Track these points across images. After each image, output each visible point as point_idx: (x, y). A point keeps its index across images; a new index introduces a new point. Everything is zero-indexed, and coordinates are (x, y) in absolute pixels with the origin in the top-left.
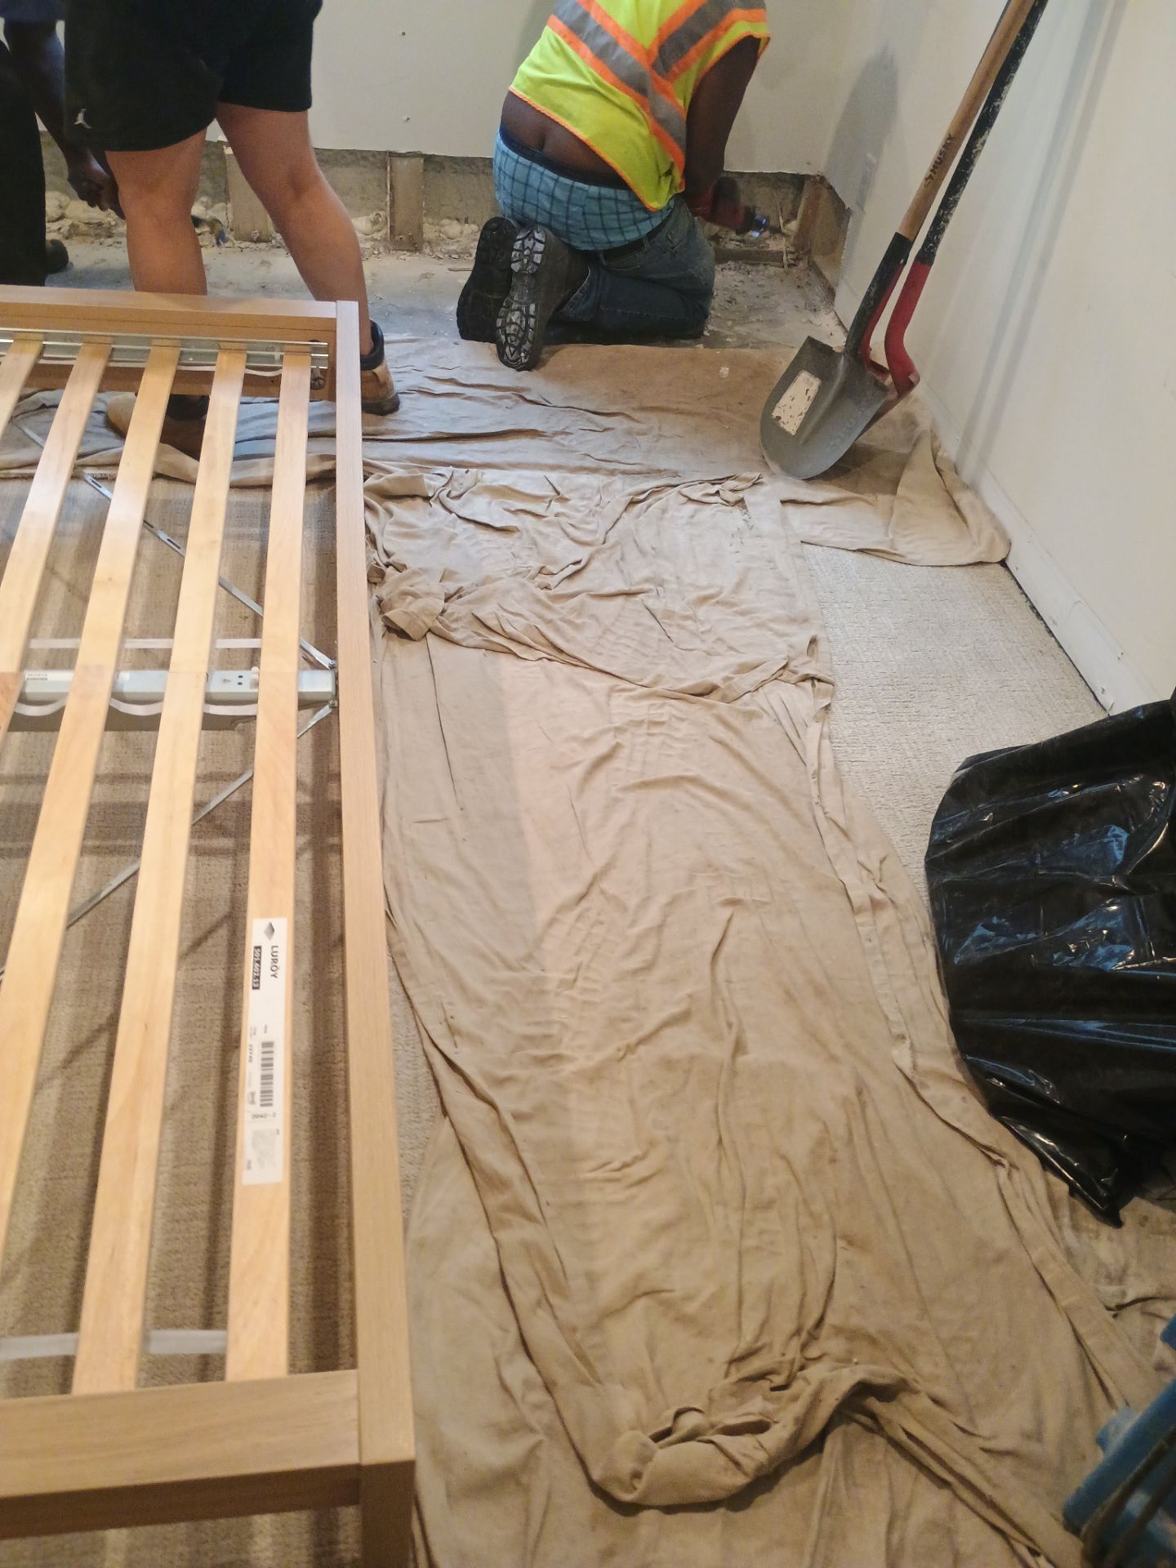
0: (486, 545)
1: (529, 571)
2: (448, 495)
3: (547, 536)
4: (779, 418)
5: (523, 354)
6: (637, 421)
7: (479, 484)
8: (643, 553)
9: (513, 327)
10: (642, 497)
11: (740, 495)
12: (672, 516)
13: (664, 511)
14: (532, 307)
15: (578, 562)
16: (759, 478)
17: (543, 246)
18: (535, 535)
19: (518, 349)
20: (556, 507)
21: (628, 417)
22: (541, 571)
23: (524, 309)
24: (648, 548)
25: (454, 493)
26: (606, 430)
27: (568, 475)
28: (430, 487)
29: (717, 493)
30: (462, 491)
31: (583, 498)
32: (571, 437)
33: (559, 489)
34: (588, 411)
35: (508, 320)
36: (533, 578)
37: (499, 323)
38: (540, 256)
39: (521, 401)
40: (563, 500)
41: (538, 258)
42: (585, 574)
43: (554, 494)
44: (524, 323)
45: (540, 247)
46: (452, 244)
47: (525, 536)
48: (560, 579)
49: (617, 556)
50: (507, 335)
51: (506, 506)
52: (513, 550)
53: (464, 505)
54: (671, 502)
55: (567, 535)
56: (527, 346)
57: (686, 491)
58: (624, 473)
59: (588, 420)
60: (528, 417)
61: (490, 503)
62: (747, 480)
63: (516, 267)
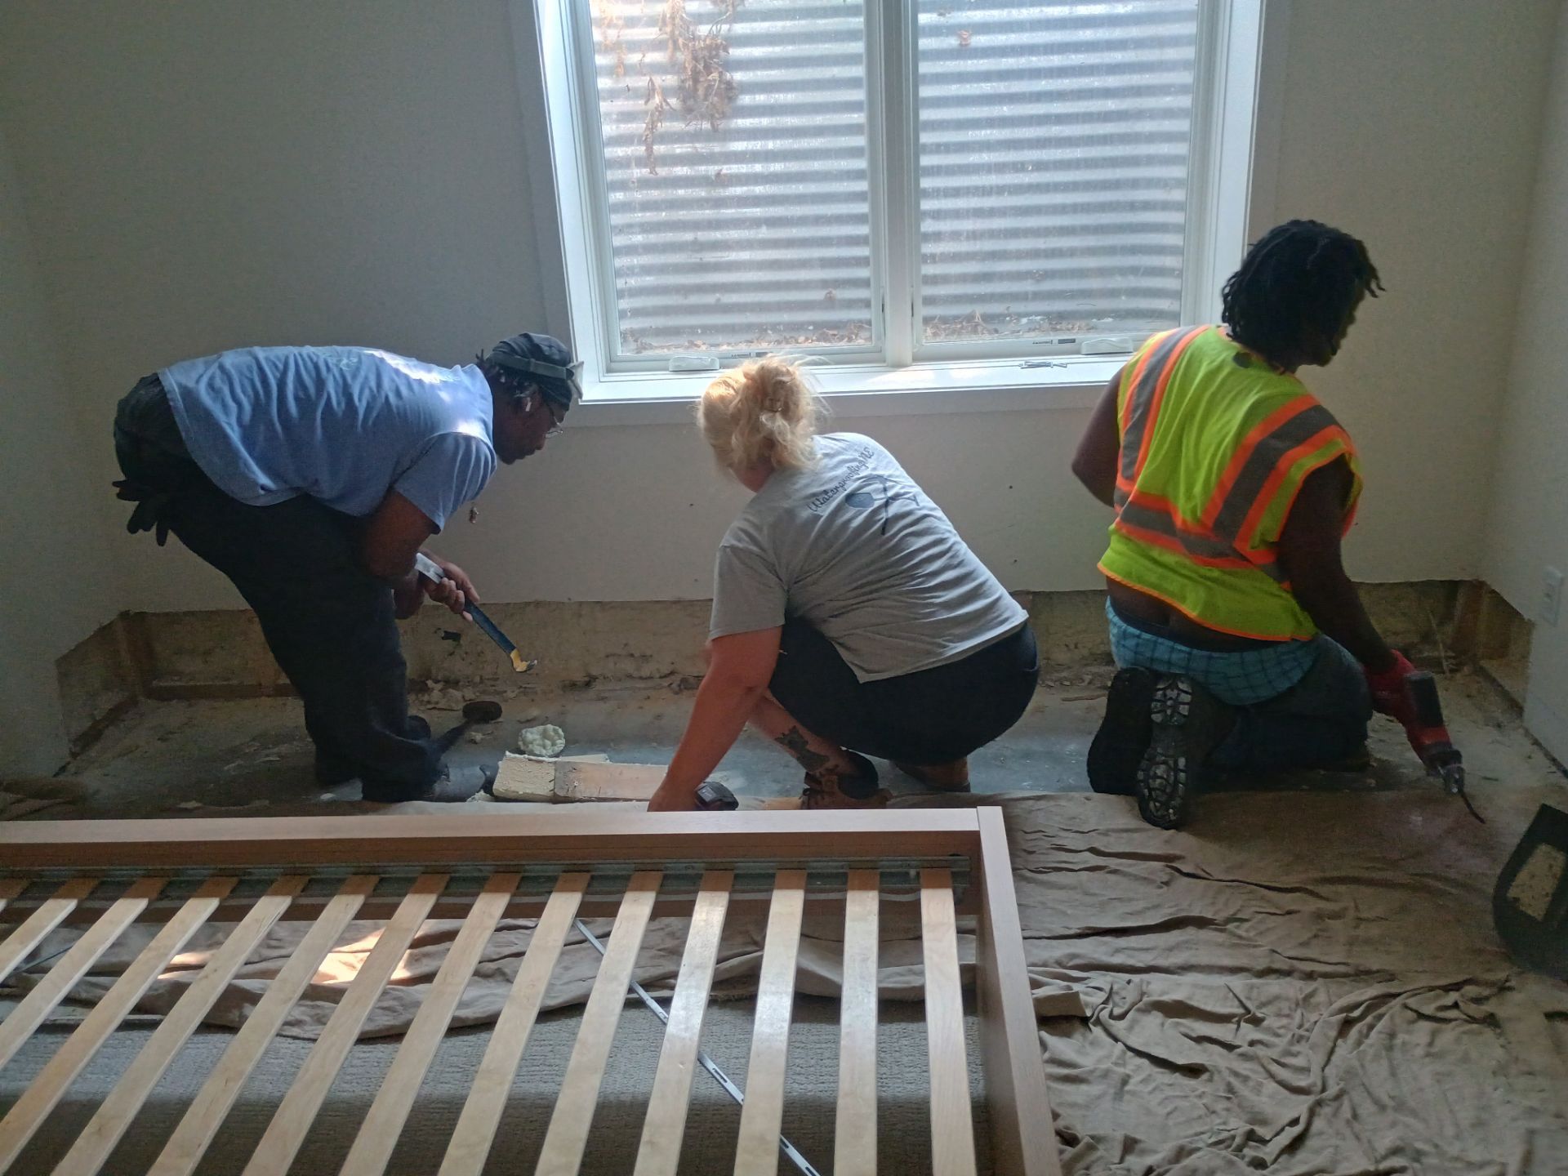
0: (1169, 1092)
1: (1233, 1138)
2: (1111, 1016)
3: (1246, 1079)
4: (1516, 900)
5: (1171, 811)
6: (1327, 899)
7: (1145, 999)
8: (1382, 1108)
9: (1158, 781)
10: (1356, 1013)
11: (1487, 1008)
12: (1404, 1043)
13: (1392, 1035)
14: (1182, 762)
15: (1294, 1122)
16: (1507, 981)
17: (1189, 696)
18: (1232, 1080)
19: (1166, 805)
20: (1248, 1032)
21: (1312, 893)
22: (1251, 1136)
23: (1171, 762)
24: (1386, 1100)
25: (1117, 1011)
26: (1289, 913)
27: (1255, 981)
28: (1087, 1005)
29: (1456, 1005)
30: (1126, 1007)
31: (1279, 1015)
32: (1246, 925)
33: (1249, 1004)
34: (1261, 886)
35: (1152, 773)
36: (1240, 1149)
37: (1141, 775)
38: (1187, 707)
39: (1177, 874)
40: (1256, 1021)
41: (1184, 710)
42: (1311, 1143)
43: (1241, 1011)
44: (1172, 778)
45: (1187, 698)
46: (1063, 671)
47: (1216, 1077)
48: (1277, 1152)
49: (1346, 1112)
50: (1150, 790)
51: (1183, 1030)
52: (1204, 1101)
53: (1130, 1028)
54: (1398, 1020)
55: (1272, 1076)
56: (1177, 802)
57: (1412, 1002)
58: (1325, 975)
59: (1263, 898)
60: (1190, 899)
61: (1163, 1025)
62: (1491, 984)
63: (1157, 718)
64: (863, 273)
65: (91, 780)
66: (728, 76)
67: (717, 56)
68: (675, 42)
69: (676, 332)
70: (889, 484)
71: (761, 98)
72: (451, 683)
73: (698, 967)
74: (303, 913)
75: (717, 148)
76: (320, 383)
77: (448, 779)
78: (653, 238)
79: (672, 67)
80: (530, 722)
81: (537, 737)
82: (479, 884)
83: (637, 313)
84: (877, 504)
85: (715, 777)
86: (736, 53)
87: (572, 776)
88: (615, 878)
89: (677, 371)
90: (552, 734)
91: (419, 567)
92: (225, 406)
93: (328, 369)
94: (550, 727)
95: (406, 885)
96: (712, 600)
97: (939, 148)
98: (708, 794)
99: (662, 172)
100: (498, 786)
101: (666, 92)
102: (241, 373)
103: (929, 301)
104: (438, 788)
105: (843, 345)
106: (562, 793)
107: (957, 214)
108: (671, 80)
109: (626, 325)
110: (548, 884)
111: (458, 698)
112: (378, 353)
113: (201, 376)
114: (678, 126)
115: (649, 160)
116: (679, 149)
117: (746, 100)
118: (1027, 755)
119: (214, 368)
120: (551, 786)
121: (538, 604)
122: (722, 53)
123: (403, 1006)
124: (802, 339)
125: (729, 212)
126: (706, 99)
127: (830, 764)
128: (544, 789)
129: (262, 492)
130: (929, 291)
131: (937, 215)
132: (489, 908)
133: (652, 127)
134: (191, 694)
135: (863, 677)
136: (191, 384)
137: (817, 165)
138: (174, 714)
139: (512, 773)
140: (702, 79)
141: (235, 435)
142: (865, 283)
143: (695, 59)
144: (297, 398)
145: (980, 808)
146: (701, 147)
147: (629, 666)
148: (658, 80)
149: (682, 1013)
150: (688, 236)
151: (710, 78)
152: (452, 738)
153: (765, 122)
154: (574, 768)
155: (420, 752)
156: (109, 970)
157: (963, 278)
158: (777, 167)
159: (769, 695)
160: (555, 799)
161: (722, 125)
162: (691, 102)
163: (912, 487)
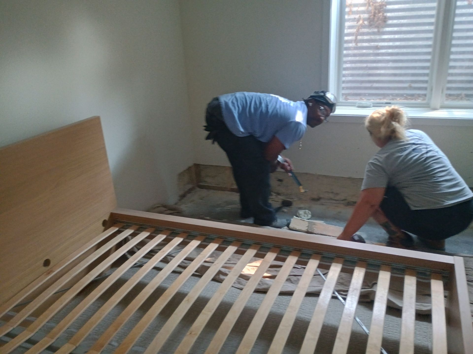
64: (426, 78)
65: (183, 207)
66: (385, 14)
67: (383, 8)
68: (369, 4)
69: (359, 95)
70: (428, 147)
71: (395, 22)
72: (278, 194)
73: (355, 289)
74: (240, 252)
75: (378, 37)
76: (261, 103)
77: (277, 222)
78: (353, 65)
79: (368, 12)
80: (301, 208)
81: (303, 213)
82: (289, 253)
83: (348, 88)
84: (423, 152)
85: (358, 233)
86: (389, 7)
87: (313, 226)
88: (329, 258)
89: (359, 107)
90: (307, 213)
91: (279, 159)
92: (235, 108)
93: (264, 100)
94: (307, 211)
95: (269, 249)
96: (363, 179)
97: (459, 38)
98: (356, 238)
99: (359, 45)
100: (291, 226)
101: (364, 20)
102: (240, 99)
103: (449, 89)
104: (274, 224)
105: (413, 101)
106: (310, 231)
107: (463, 60)
108: (366, 16)
109: (344, 92)
110: (309, 256)
111: (281, 198)
112: (277, 96)
113: (230, 99)
114: (366, 30)
115: (356, 41)
116: (366, 37)
117: (390, 22)
118: (467, 242)
119: (234, 97)
120: (307, 228)
121: (306, 174)
122: (384, 7)
123: (262, 284)
124: (398, 99)
125: (380, 58)
126: (377, 21)
127: (398, 235)
128: (305, 229)
129: (241, 133)
130: (450, 85)
131: (455, 60)
132: (292, 260)
133: (358, 31)
134: (208, 188)
135: (413, 208)
136: (227, 101)
137: (411, 43)
138: (204, 192)
139: (295, 222)
140: (377, 15)
141: (236, 115)
142: (426, 82)
143: (375, 9)
144: (254, 108)
145: (455, 257)
146: (373, 37)
147: (331, 196)
148: (363, 16)
149: (350, 302)
150: (365, 65)
151: (379, 15)
152: (278, 210)
153: (396, 29)
154: (314, 224)
155: (270, 212)
156: (190, 259)
157: (462, 82)
158: (398, 44)
159: (380, 210)
160: (308, 232)
161: (381, 30)
162: (372, 23)
163: (436, 148)
